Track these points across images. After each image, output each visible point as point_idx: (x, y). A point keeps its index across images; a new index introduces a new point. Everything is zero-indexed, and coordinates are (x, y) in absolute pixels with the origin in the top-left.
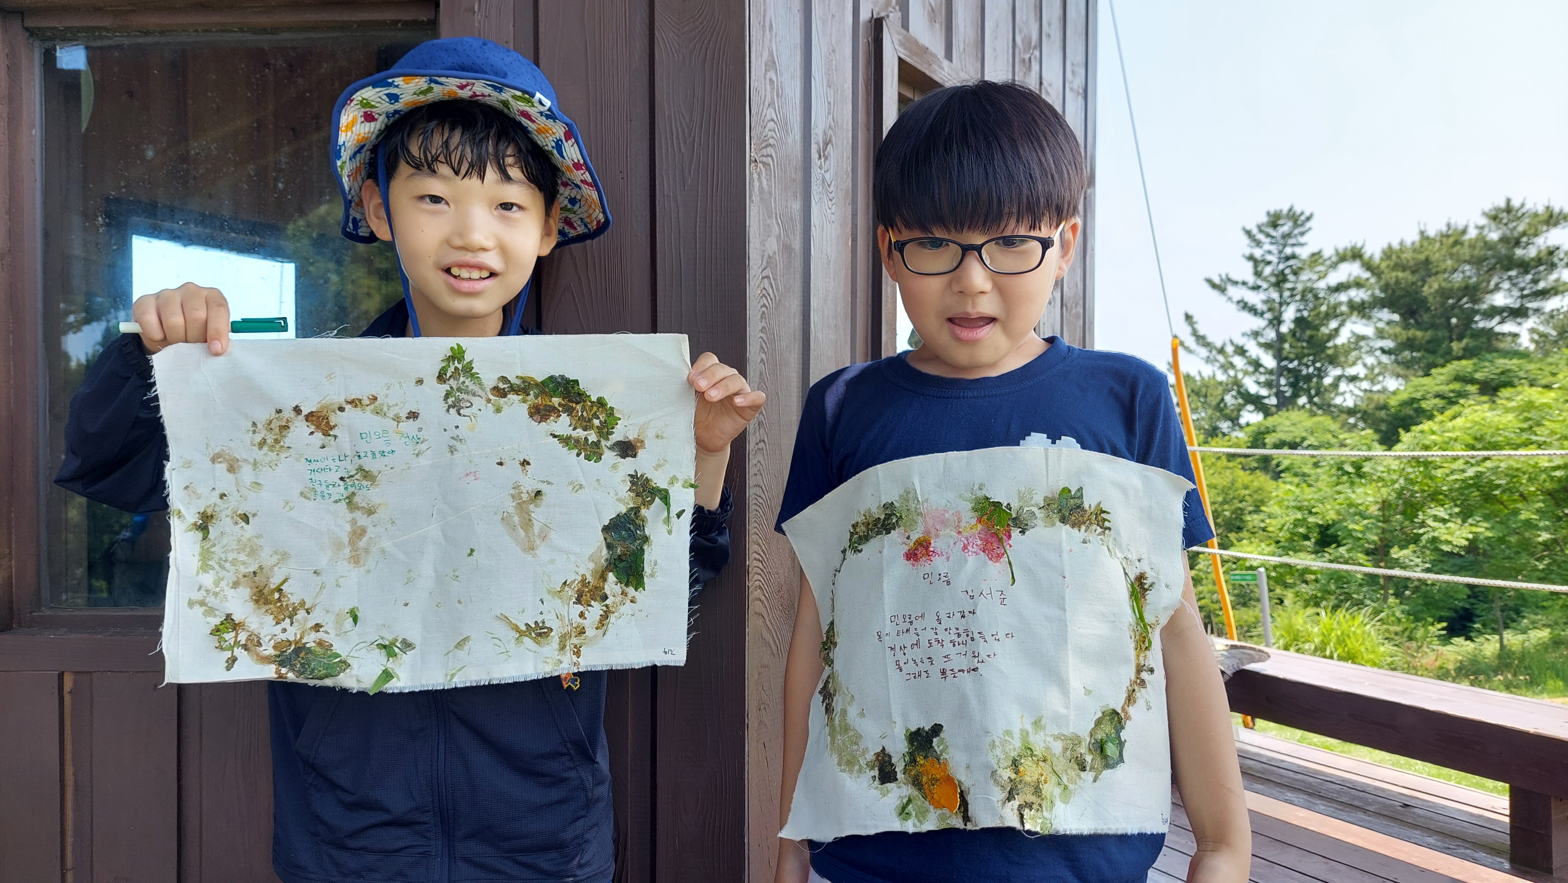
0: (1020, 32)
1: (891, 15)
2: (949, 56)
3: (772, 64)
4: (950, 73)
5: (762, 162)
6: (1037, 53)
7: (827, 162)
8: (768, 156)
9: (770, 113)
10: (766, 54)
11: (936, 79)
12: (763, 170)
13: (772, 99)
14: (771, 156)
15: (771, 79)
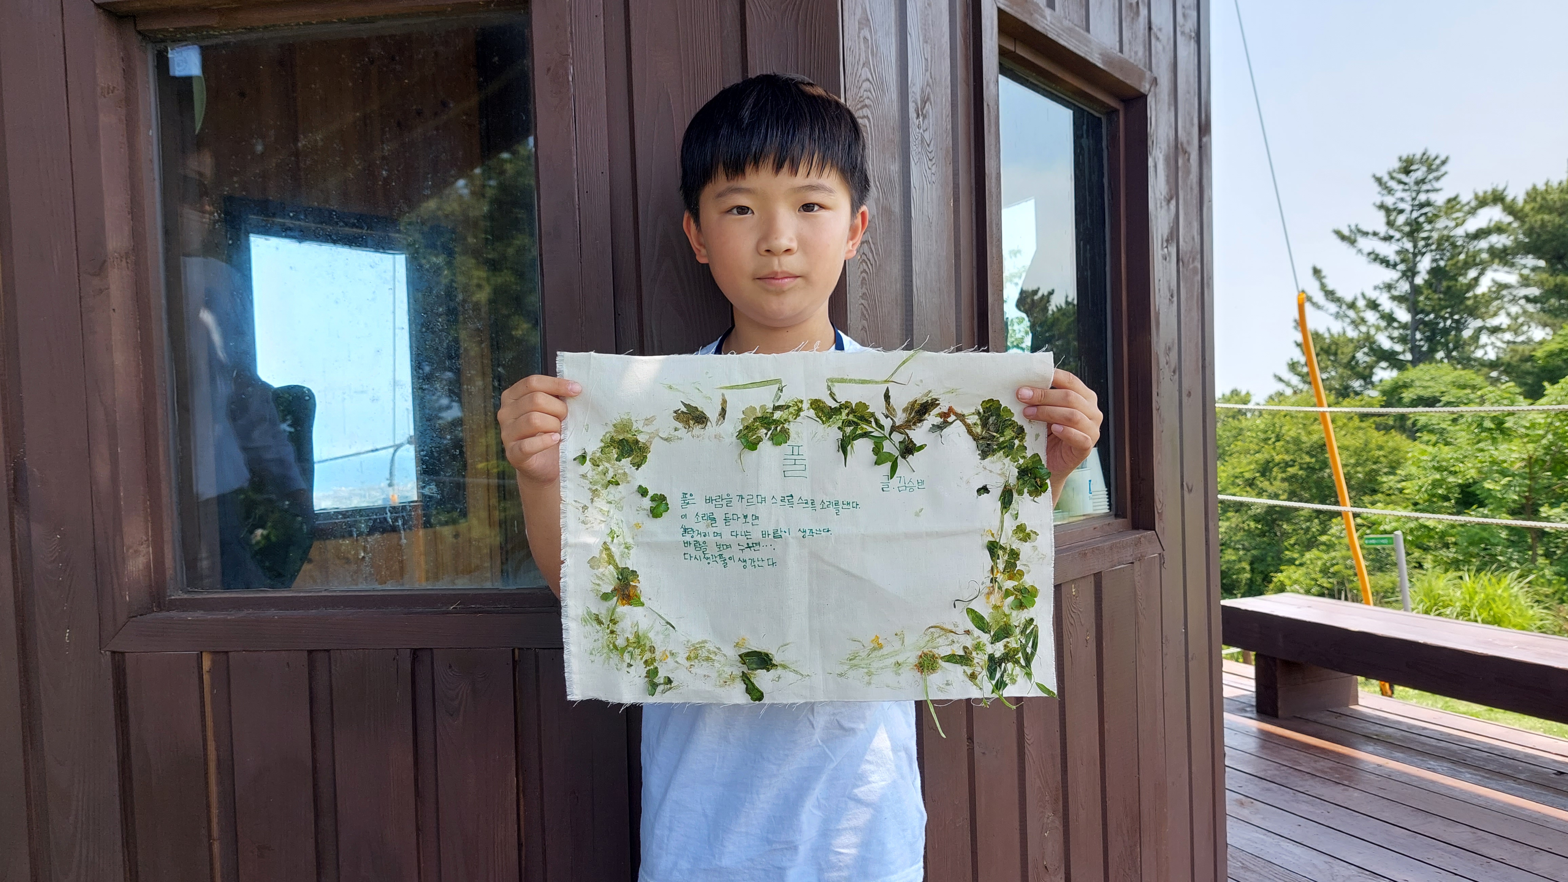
2: (1050, 3)
3: (865, 22)
4: (1053, 21)
7: (926, 121)
9: (865, 73)
10: (859, 12)
11: (1038, 28)
13: (867, 58)
14: (867, 117)
15: (865, 38)
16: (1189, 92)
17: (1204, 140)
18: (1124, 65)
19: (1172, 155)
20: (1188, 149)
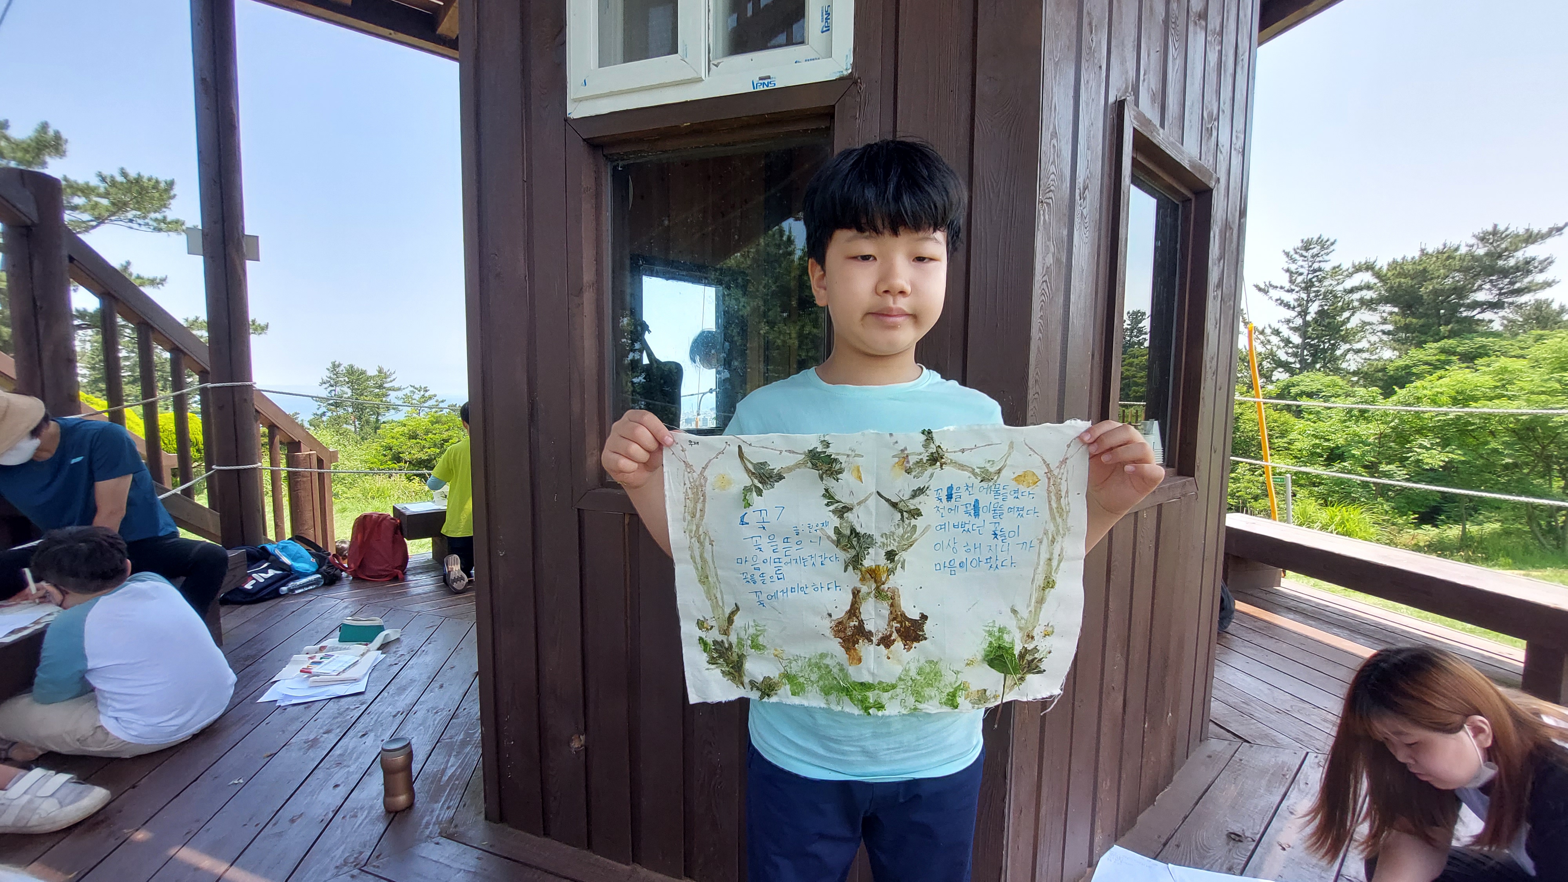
0: (1206, 110)
1: (1128, 98)
2: (1162, 125)
3: (1054, 135)
4: (1164, 137)
5: (1045, 203)
6: (1216, 123)
7: (1085, 202)
8: (1050, 198)
9: (1052, 169)
10: (1051, 127)
11: (1155, 141)
12: (1046, 208)
13: (1054, 158)
14: (1051, 198)
15: (1053, 145)
16: (1235, 188)
17: (1242, 220)
18: (1201, 168)
19: (1223, 230)
20: (1232, 226)
